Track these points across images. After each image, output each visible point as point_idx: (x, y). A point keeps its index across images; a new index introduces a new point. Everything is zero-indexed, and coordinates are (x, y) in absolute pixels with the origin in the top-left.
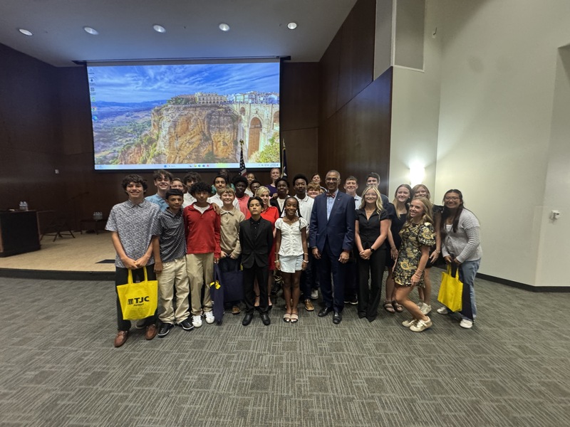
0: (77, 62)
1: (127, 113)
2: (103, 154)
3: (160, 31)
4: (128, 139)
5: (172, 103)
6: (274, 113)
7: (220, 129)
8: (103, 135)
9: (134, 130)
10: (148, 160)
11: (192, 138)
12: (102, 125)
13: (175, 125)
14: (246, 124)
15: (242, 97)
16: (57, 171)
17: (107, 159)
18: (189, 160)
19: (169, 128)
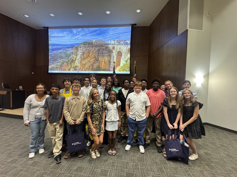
0: (44, 27)
1: (64, 49)
2: (52, 66)
3: (80, 14)
4: (63, 60)
5: (83, 44)
6: (128, 49)
7: (103, 56)
8: (53, 58)
9: (66, 56)
10: (71, 69)
11: (90, 60)
12: (53, 54)
13: (83, 54)
14: (115, 54)
15: (113, 42)
16: (33, 73)
17: (54, 68)
18: (89, 70)
19: (81, 55)
